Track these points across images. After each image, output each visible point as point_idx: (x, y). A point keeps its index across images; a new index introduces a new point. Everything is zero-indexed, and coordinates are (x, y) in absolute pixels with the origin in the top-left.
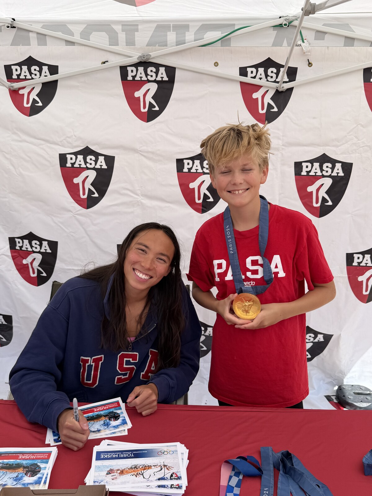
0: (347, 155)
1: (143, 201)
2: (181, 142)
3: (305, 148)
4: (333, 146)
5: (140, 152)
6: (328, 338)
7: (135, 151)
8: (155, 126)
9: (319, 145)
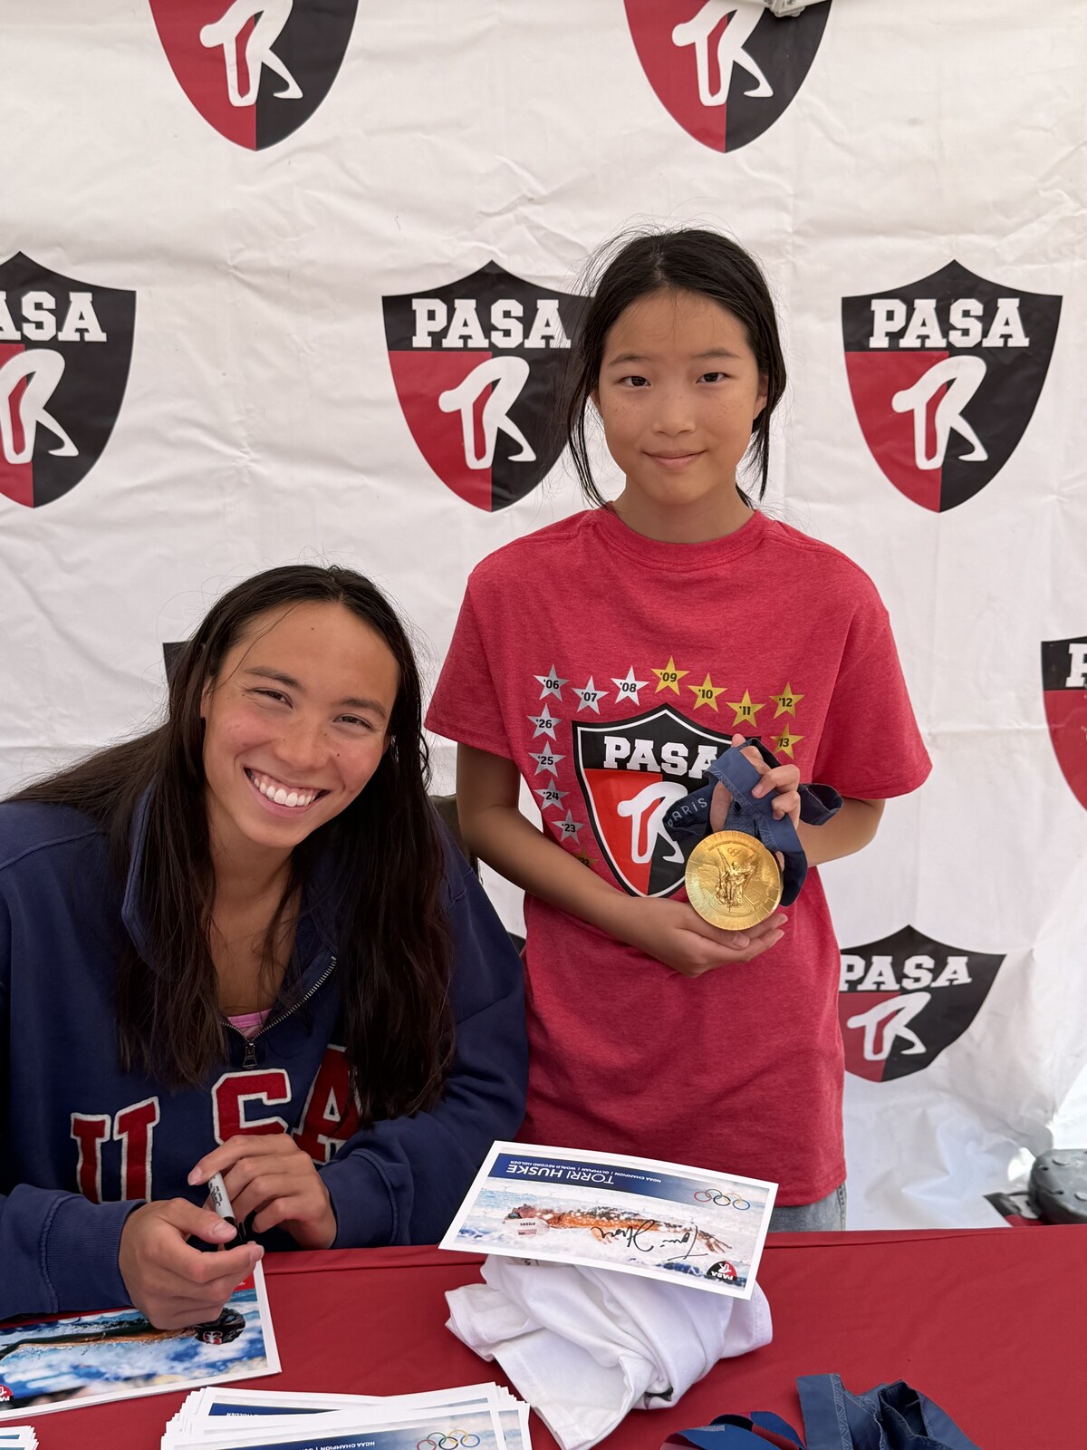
0: (1041, 266)
1: (257, 468)
2: (400, 228)
3: (882, 240)
4: (989, 231)
5: (238, 274)
6: (985, 968)
7: (214, 266)
8: (290, 163)
9: (932, 230)
